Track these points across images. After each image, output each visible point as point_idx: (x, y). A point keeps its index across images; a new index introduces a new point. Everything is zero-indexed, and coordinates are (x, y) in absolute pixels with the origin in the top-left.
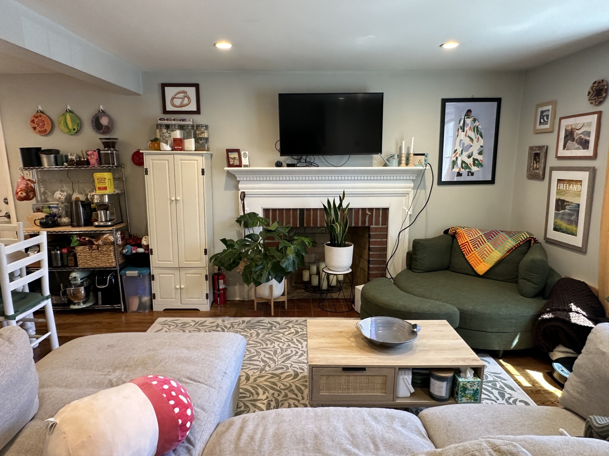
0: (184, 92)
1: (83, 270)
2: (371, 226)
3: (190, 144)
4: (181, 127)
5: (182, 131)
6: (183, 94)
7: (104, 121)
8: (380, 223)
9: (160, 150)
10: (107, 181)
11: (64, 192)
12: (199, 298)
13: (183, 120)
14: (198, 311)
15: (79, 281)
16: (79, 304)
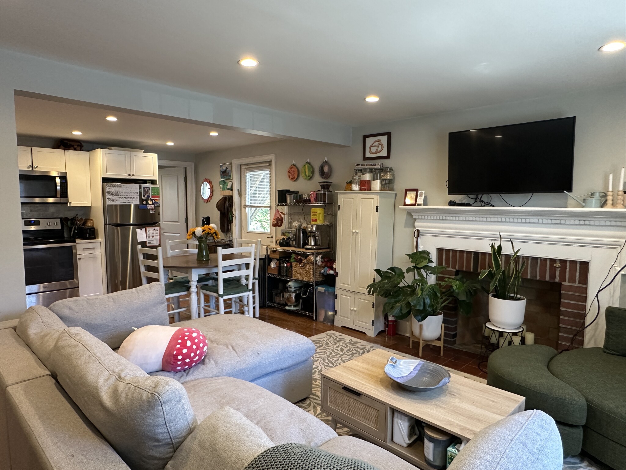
0: (379, 141)
1: (296, 281)
2: (563, 283)
3: (377, 185)
4: (371, 171)
5: (372, 174)
6: (378, 142)
7: (326, 169)
8: (577, 281)
9: (351, 190)
10: (317, 214)
11: (299, 222)
12: (367, 323)
13: (374, 165)
14: (364, 334)
15: (293, 289)
16: (291, 306)
